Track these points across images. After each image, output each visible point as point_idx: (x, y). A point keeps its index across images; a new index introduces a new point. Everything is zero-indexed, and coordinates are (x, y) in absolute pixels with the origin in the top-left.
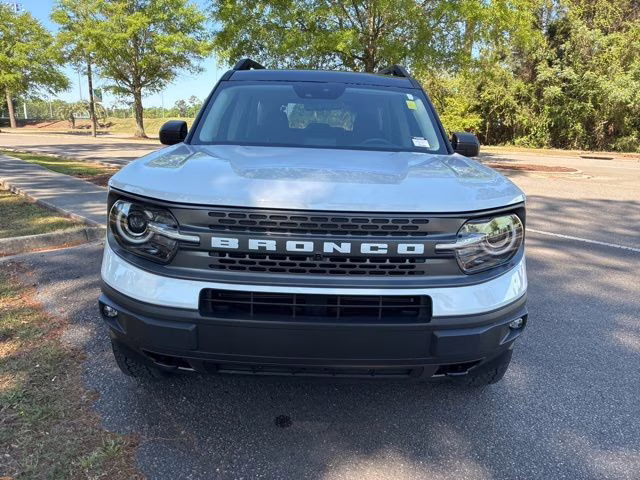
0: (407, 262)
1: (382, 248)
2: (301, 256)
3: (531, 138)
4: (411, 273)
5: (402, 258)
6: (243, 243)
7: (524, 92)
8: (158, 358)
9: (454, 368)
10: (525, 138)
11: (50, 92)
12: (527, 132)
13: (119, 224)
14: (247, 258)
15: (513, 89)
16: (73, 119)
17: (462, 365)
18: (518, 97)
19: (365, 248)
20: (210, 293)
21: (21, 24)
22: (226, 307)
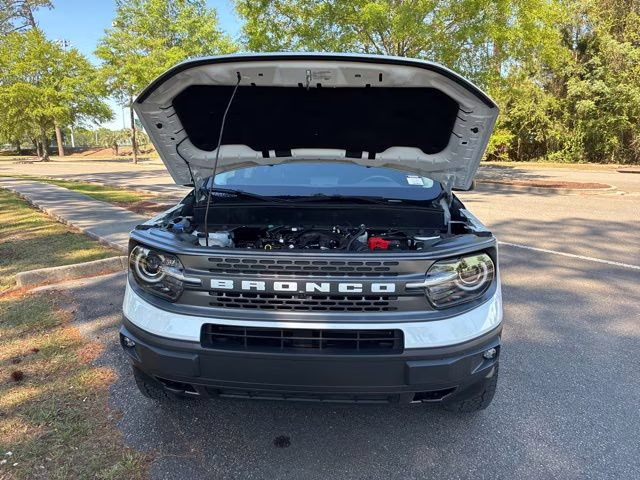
0: (381, 299)
1: (358, 288)
2: (288, 295)
3: (565, 153)
4: (385, 309)
5: (376, 296)
6: (237, 284)
7: (556, 106)
8: (169, 384)
9: (432, 395)
10: (559, 154)
11: (96, 122)
12: (561, 147)
13: (137, 263)
14: (241, 297)
15: (544, 105)
16: (117, 146)
17: (437, 392)
18: (550, 112)
19: (343, 288)
20: (210, 328)
21: (68, 60)
22: (224, 339)
